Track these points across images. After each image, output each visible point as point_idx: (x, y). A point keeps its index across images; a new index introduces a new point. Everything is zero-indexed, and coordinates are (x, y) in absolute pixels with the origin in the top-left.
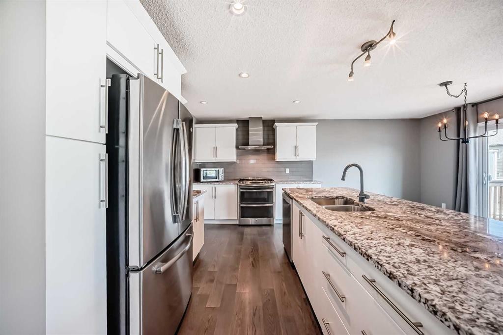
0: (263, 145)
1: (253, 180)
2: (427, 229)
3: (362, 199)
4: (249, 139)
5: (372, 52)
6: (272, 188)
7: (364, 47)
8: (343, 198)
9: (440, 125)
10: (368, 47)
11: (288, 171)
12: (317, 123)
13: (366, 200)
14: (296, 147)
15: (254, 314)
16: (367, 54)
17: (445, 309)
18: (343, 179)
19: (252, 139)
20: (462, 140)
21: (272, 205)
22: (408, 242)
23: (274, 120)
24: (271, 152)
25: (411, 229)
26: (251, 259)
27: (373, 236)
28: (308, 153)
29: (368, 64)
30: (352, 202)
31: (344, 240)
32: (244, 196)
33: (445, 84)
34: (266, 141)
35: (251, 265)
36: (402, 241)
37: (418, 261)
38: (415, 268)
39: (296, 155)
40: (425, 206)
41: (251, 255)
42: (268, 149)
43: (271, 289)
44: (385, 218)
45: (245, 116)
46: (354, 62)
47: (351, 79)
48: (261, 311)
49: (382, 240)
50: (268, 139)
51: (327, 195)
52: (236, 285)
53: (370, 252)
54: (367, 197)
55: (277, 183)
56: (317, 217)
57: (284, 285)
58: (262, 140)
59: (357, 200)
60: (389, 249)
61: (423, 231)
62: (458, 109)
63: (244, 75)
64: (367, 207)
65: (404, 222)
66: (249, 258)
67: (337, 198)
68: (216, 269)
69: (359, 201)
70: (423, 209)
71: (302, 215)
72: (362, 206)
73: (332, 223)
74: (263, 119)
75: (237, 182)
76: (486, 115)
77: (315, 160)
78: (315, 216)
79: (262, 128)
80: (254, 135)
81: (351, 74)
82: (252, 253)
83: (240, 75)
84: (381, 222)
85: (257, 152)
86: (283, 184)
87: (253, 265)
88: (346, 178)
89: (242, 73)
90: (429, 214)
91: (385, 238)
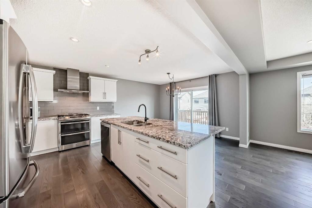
0: (80, 90)
1: (71, 115)
2: (170, 127)
3: (146, 120)
4: (67, 84)
5: (149, 54)
6: (89, 120)
7: (146, 51)
8: (137, 121)
9: (167, 89)
10: (148, 52)
11: (98, 108)
12: (117, 80)
13: (147, 120)
14: (105, 93)
15: (95, 198)
16: (147, 54)
17: (182, 143)
18: (139, 111)
19: (70, 85)
20: (172, 96)
21: (89, 131)
22: (168, 132)
23: (88, 74)
24: (86, 95)
25: (166, 128)
26: (80, 170)
27: (157, 132)
28: (112, 97)
29: (148, 59)
30: (142, 122)
31: (149, 136)
32: (64, 128)
33: (168, 74)
34: (82, 87)
35: (82, 174)
36: (166, 132)
37: (172, 136)
38: (172, 137)
39: (105, 98)
40: (167, 120)
41: (79, 167)
42: (84, 93)
43: (101, 181)
44: (157, 126)
45: (64, 66)
46: (142, 55)
47: (139, 63)
48: (99, 194)
49: (161, 133)
50: (83, 86)
51: (129, 120)
52: (74, 189)
53: (160, 137)
54: (148, 119)
55: (92, 116)
56: (132, 130)
57: (109, 175)
58: (79, 86)
59: (144, 121)
60: (164, 135)
61: (170, 128)
62: (171, 83)
63: (74, 40)
64: (149, 123)
65: (163, 126)
66: (79, 170)
67: (134, 121)
68: (49, 189)
69: (145, 121)
70: (166, 121)
71: (120, 132)
72: (147, 123)
73: (141, 131)
74: (80, 71)
75: (57, 117)
76: (178, 88)
77: (116, 101)
78: (131, 130)
79: (79, 77)
80: (71, 81)
81: (140, 61)
82: (80, 166)
83: (71, 38)
84: (157, 127)
85: (73, 94)
86: (96, 117)
87: (83, 173)
88: (140, 111)
89: (73, 38)
90: (169, 123)
91: (161, 132)
